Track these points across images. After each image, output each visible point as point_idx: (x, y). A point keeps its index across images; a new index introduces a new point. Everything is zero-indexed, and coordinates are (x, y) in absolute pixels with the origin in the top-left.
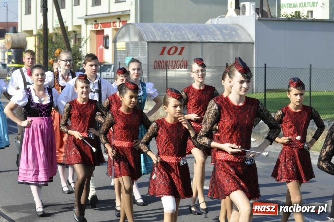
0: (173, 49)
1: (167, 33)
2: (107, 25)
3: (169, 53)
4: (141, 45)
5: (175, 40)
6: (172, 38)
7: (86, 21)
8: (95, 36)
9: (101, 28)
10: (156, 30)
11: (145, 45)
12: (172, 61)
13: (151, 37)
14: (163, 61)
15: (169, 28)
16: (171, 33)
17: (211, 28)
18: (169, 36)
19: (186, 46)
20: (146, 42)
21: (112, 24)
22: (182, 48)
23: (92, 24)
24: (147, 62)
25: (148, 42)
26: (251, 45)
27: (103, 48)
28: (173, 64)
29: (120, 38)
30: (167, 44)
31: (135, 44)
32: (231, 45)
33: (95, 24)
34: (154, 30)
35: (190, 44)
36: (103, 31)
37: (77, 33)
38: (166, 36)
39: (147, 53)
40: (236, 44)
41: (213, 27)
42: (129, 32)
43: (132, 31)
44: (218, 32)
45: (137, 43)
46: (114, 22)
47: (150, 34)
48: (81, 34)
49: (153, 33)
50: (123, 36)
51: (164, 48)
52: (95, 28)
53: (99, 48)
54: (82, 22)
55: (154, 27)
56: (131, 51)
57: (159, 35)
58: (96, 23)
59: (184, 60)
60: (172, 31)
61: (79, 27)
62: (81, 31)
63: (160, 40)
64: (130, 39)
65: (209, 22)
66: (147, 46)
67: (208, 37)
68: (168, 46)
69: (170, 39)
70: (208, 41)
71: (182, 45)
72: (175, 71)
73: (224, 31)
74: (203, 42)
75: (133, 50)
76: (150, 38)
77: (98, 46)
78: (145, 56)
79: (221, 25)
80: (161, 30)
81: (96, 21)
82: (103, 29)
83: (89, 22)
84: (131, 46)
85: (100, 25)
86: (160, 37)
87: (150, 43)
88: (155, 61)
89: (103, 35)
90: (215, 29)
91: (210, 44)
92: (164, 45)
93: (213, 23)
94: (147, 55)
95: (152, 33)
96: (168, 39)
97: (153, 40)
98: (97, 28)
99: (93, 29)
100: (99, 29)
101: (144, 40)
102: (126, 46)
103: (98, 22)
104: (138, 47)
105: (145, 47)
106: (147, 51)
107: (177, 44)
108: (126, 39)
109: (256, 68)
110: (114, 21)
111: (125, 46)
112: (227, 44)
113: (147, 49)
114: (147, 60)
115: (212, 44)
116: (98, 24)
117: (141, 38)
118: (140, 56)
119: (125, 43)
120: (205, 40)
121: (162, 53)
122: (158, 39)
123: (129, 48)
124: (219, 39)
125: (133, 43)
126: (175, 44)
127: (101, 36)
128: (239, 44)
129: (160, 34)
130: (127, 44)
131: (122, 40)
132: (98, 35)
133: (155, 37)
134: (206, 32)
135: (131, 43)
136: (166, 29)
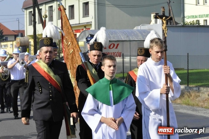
0: (112, 46)
3: (110, 48)
5: (113, 40)
12: (112, 53)
16: (111, 36)
17: (135, 32)
22: (118, 45)
29: (80, 39)
35: (123, 42)
41: (137, 31)
44: (140, 35)
50: (82, 38)
59: (119, 52)
60: (112, 34)
65: (135, 28)
67: (134, 38)
70: (133, 40)
71: (118, 43)
73: (144, 34)
74: (130, 41)
79: (142, 30)
90: (138, 32)
91: (135, 42)
93: (138, 29)
102: (84, 44)
107: (114, 42)
108: (84, 40)
119: (83, 42)
120: (131, 39)
123: (86, 45)
124: (140, 39)
131: (82, 40)
134: (132, 34)
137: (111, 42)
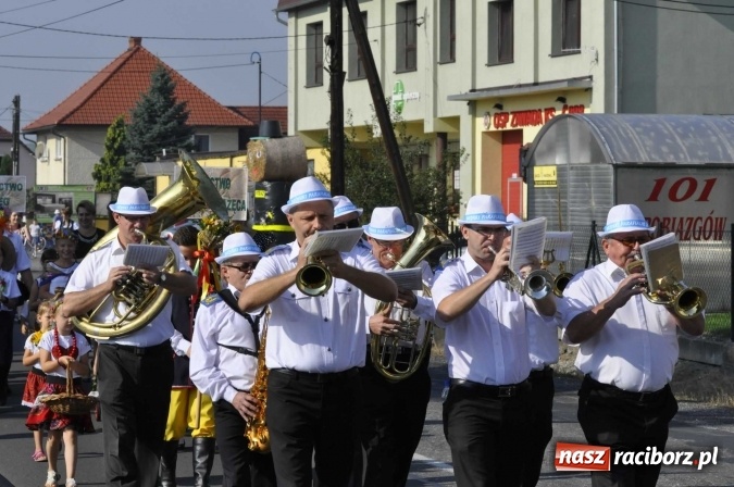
0: (685, 187)
1: (668, 141)
2: (528, 117)
3: (673, 196)
4: (597, 175)
5: (689, 161)
6: (682, 156)
7: (473, 105)
8: (497, 147)
9: (512, 125)
10: (638, 133)
11: (607, 174)
12: (682, 219)
13: (625, 151)
14: (657, 219)
15: (675, 128)
16: (679, 141)
18: (675, 150)
19: (722, 177)
20: (611, 166)
21: (543, 114)
22: (710, 184)
23: (488, 114)
25: (616, 167)
27: (520, 180)
28: (685, 228)
29: (542, 155)
30: (669, 171)
31: (582, 171)
33: (496, 115)
34: (632, 133)
35: (731, 172)
36: (521, 132)
37: (449, 138)
38: (665, 149)
39: (612, 196)
42: (567, 140)
43: (573, 137)
45: (589, 169)
46: (550, 110)
47: (622, 146)
48: (458, 142)
49: (630, 140)
50: (551, 150)
51: (660, 183)
52: (497, 126)
53: (509, 180)
54: (461, 109)
55: (634, 126)
56: (571, 189)
57: (645, 146)
58: (499, 111)
59: (714, 217)
60: (684, 136)
61: (455, 121)
62: (458, 134)
63: (649, 161)
64: (568, 158)
66: (612, 178)
68: (672, 179)
69: (677, 157)
71: (709, 175)
72: (690, 245)
75: (576, 187)
76: (623, 155)
77: (506, 175)
78: (607, 203)
80: (652, 134)
81: (499, 106)
82: (519, 127)
83: (480, 109)
84: (571, 176)
85: (511, 117)
86: (649, 154)
87: (620, 170)
89: (518, 146)
92: (658, 175)
94: (612, 201)
95: (628, 142)
96: (671, 159)
97: (630, 160)
98: (504, 125)
99: (493, 128)
100: (509, 127)
101: (604, 161)
102: (559, 176)
103: (504, 111)
104: (589, 181)
105: (608, 181)
106: (612, 190)
108: (559, 160)
110: (549, 106)
111: (554, 178)
113: (612, 184)
116: (506, 114)
117: (597, 156)
118: (593, 204)
119: (554, 168)
121: (654, 197)
122: (644, 158)
125: (577, 168)
126: (689, 170)
127: (514, 149)
129: (649, 143)
130: (561, 170)
131: (549, 161)
132: (506, 146)
133: (634, 151)
135: (572, 168)
136: (666, 132)
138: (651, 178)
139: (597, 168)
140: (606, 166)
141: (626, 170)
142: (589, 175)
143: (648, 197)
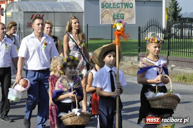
1: (34, 7)
2: (2, 2)
4: (20, 14)
5: (39, 11)
10: (28, 5)
15: (36, 4)
16: (37, 7)
17: (59, 4)
18: (36, 9)
19: (45, 14)
20: (23, 12)
21: (5, 2)
22: (43, 16)
24: (23, 23)
25: (24, 12)
26: (82, 13)
27: (1, 15)
29: (8, 10)
30: (35, 13)
31: (17, 13)
32: (71, 14)
35: (48, 13)
36: (1, 5)
38: (34, 9)
39: (23, 18)
40: (74, 13)
41: (61, 4)
42: (13, 7)
43: (15, 6)
44: (63, 7)
46: (7, 1)
47: (25, 8)
49: (27, 7)
50: (10, 9)
51: (33, 16)
56: (14, 17)
63: (30, 11)
64: (14, 10)
66: (23, 14)
67: (58, 9)
68: (35, 15)
70: (57, 11)
71: (43, 14)
73: (67, 6)
74: (55, 12)
75: (16, 15)
76: (25, 10)
78: (22, 20)
79: (65, 2)
80: (31, 5)
84: (14, 14)
86: (31, 9)
87: (25, 13)
88: (28, 23)
89: (0, 8)
91: (59, 13)
92: (32, 14)
93: (61, 1)
94: (23, 19)
97: (27, 11)
102: (12, 14)
104: (18, 15)
105: (22, 15)
106: (23, 17)
107: (40, 13)
108: (12, 11)
109: (84, 26)
112: (68, 13)
113: (23, 16)
114: (23, 22)
115: (60, 13)
117: (20, 10)
118: (19, 20)
121: (32, 18)
123: (13, 15)
124: (64, 10)
128: (75, 13)
129: (31, 7)
130: (12, 13)
131: (10, 11)
133: (27, 9)
134: (57, 6)
136: (34, 5)
137: (37, 13)
138: (31, 14)
139: (20, 13)
140: (22, 12)
141: (26, 13)
142: (18, 14)
143: (30, 18)
